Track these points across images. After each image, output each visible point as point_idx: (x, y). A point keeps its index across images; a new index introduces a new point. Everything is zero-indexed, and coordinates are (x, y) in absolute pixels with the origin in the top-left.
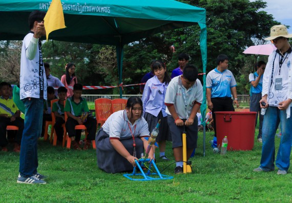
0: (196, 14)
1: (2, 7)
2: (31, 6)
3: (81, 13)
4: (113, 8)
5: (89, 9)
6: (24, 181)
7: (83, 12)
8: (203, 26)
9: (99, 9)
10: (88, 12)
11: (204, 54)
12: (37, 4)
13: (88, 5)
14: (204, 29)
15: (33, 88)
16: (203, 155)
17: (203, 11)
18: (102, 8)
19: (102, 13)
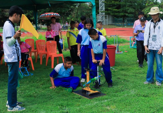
6: (12, 110)
8: (94, 4)
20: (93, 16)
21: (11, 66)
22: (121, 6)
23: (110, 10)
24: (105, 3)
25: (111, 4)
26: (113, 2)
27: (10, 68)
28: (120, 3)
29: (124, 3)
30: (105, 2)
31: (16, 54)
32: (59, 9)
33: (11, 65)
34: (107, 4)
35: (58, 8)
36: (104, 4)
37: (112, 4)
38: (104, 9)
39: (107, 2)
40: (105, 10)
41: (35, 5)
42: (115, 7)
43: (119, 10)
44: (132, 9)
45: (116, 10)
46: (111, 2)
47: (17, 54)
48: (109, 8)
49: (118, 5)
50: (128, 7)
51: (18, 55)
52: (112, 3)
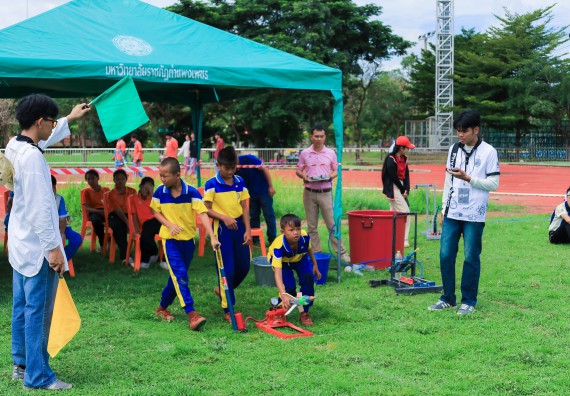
0: (329, 78)
1: (50, 72)
2: (93, 71)
3: (166, 80)
4: (212, 71)
5: (179, 73)
7: (170, 79)
8: (338, 95)
9: (192, 74)
10: (177, 79)
11: (338, 135)
12: (103, 66)
13: (177, 67)
14: (339, 100)
16: (337, 281)
17: (338, 73)
18: (197, 73)
19: (197, 79)
22: (510, 92)
23: (472, 103)
24: (455, 81)
25: (475, 85)
26: (482, 77)
28: (507, 80)
29: (520, 82)
30: (456, 77)
34: (461, 83)
36: (452, 82)
37: (480, 83)
38: (451, 98)
39: (462, 76)
40: (456, 103)
41: (197, 91)
42: (489, 94)
43: (502, 104)
44: (546, 102)
45: (492, 103)
46: (477, 77)
48: (469, 98)
49: (498, 86)
50: (531, 94)
52: (479, 80)
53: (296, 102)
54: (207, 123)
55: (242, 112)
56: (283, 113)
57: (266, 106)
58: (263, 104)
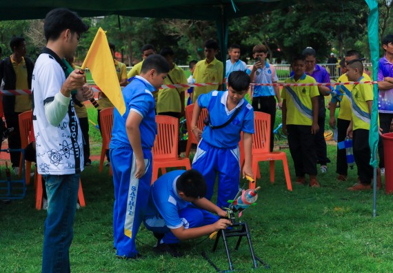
8: (373, 4)
14: (374, 10)
15: (63, 157)
20: (370, 41)
21: (55, 186)
27: (53, 192)
31: (72, 152)
32: (324, 16)
33: (58, 182)
35: (322, 13)
41: (222, 6)
47: (75, 152)
51: (75, 155)
53: (324, 20)
54: (243, 42)
55: (274, 30)
56: (313, 31)
57: (297, 25)
58: (293, 23)
